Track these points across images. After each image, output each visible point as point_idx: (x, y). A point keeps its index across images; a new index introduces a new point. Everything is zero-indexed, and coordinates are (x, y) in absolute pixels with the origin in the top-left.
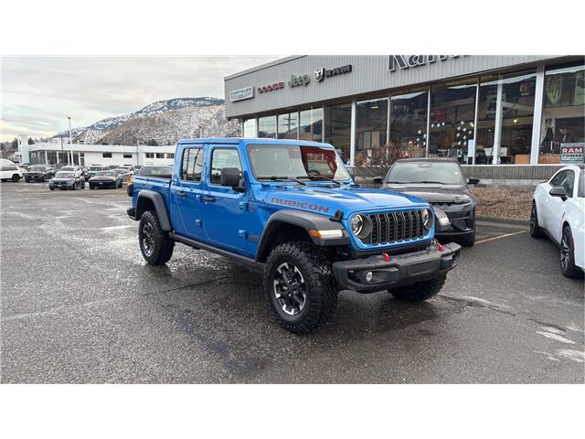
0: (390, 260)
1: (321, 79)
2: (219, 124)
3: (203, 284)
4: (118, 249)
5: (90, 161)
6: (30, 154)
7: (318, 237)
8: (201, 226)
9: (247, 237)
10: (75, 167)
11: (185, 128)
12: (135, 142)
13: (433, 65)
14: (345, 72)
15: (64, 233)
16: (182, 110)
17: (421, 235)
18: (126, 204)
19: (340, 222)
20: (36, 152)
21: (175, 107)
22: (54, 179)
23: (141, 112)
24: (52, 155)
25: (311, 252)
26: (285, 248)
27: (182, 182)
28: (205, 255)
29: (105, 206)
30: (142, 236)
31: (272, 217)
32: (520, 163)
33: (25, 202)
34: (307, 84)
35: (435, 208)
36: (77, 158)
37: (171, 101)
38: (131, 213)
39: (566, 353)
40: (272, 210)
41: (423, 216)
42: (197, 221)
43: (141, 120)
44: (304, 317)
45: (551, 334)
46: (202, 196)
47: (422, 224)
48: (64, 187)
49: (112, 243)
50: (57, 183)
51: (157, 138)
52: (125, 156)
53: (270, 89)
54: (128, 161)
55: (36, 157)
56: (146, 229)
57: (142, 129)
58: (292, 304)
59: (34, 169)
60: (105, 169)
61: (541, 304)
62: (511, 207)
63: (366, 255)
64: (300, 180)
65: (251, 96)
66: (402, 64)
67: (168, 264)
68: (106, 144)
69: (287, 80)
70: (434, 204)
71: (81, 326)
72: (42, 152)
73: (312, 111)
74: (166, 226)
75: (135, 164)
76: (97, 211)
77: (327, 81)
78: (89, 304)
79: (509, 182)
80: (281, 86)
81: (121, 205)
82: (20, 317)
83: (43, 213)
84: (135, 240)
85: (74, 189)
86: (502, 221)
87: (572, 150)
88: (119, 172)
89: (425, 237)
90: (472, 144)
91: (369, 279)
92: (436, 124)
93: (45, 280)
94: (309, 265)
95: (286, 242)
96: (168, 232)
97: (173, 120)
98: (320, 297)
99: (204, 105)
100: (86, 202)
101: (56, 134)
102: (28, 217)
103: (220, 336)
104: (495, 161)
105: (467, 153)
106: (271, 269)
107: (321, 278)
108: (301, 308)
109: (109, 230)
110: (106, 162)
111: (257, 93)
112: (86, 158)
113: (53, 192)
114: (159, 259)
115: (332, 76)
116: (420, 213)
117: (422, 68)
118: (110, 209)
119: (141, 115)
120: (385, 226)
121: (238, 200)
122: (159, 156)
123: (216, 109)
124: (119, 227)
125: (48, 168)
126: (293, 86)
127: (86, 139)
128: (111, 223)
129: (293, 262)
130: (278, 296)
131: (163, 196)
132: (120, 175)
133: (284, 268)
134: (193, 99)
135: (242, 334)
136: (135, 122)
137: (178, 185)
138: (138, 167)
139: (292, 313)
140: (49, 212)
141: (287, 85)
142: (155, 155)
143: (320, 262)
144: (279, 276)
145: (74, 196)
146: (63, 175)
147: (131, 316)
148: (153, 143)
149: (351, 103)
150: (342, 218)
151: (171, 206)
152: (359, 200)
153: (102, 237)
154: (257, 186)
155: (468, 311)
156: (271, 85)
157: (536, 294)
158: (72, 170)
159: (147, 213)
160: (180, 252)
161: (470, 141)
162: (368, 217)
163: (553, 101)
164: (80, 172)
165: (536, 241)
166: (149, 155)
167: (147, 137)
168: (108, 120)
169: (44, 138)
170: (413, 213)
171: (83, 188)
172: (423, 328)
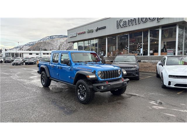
0: (108, 83)
1: (97, 30)
2: (67, 43)
3: (59, 92)
4: (34, 83)
5: (25, 56)
6: (6, 54)
7: (89, 77)
8: (58, 75)
9: (71, 78)
10: (20, 58)
11: (56, 45)
12: (40, 50)
13: (129, 26)
14: (104, 28)
15: (18, 78)
16: (55, 39)
17: (118, 76)
18: (37, 70)
19: (95, 73)
20: (8, 53)
21: (52, 38)
22: (14, 62)
23: (41, 40)
24: (13, 54)
25: (87, 82)
26: (81, 81)
27: (53, 63)
28: (60, 84)
29: (30, 70)
30: (42, 79)
31: (77, 72)
32: (156, 55)
33: (5, 69)
34: (92, 32)
35: (122, 69)
36: (21, 55)
37: (51, 36)
38: (38, 72)
39: (154, 107)
40: (77, 70)
41: (118, 71)
42: (57, 74)
43: (41, 42)
44: (86, 99)
45: (153, 102)
46: (58, 67)
47: (118, 74)
48: (17, 64)
49: (33, 81)
50: (15, 63)
51: (47, 48)
52: (36, 54)
53: (81, 33)
54: (37, 56)
55: (7, 55)
56: (43, 77)
57: (42, 45)
58: (83, 96)
59: (7, 59)
60: (30, 58)
61: (153, 95)
62: (153, 68)
63: (102, 82)
64: (86, 62)
65: (76, 35)
66: (120, 26)
67: (49, 87)
68: (30, 50)
69: (86, 31)
70: (122, 68)
71: (25, 103)
72: (10, 53)
73: (94, 40)
74: (48, 76)
75: (39, 57)
76: (28, 72)
77: (98, 31)
78: (27, 98)
79: (152, 61)
80: (85, 33)
81: (35, 70)
82: (7, 101)
83: (11, 73)
84: (40, 80)
85: (20, 65)
86: (149, 73)
87: (170, 51)
88: (35, 59)
89: (119, 77)
90: (142, 50)
91: (102, 88)
92: (131, 44)
93: (13, 92)
94: (87, 85)
95: (81, 79)
96: (49, 77)
97: (52, 42)
98: (89, 93)
99: (62, 38)
100: (24, 69)
101: (14, 47)
102: (7, 74)
103: (63, 105)
104: (149, 55)
105: (140, 52)
106: (77, 87)
107: (90, 88)
108: (85, 97)
109: (32, 77)
110: (30, 56)
111: (77, 35)
112: (24, 55)
113: (13, 66)
114: (47, 85)
115: (100, 29)
116: (117, 70)
117: (126, 27)
118: (32, 71)
119: (41, 41)
120: (107, 74)
121: (68, 68)
122: (47, 54)
123: (65, 39)
124: (35, 77)
125: (12, 58)
126: (88, 33)
127: (24, 49)
128: (32, 75)
129: (83, 84)
130: (79, 94)
131: (47, 67)
132: (35, 60)
133: (80, 86)
134: (58, 36)
135: (69, 104)
136: (39, 43)
137: (52, 64)
138: (41, 58)
139: (83, 98)
140: (13, 72)
141: (86, 32)
142: (46, 54)
143: (90, 84)
144: (79, 89)
145: (20, 67)
146: (17, 61)
147: (38, 101)
148: (46, 50)
149: (106, 37)
150: (95, 72)
151: (50, 70)
152: (100, 67)
153: (30, 79)
154: (73, 64)
155: (132, 97)
156: (82, 32)
157: (152, 92)
158: (20, 59)
159: (43, 72)
160: (53, 83)
161: (141, 49)
162: (103, 72)
163: (166, 36)
164: (22, 59)
165: (157, 78)
166: (44, 54)
167: (43, 48)
168: (31, 43)
169: (10, 49)
170: (115, 71)
171: (23, 65)
172: (119, 102)
